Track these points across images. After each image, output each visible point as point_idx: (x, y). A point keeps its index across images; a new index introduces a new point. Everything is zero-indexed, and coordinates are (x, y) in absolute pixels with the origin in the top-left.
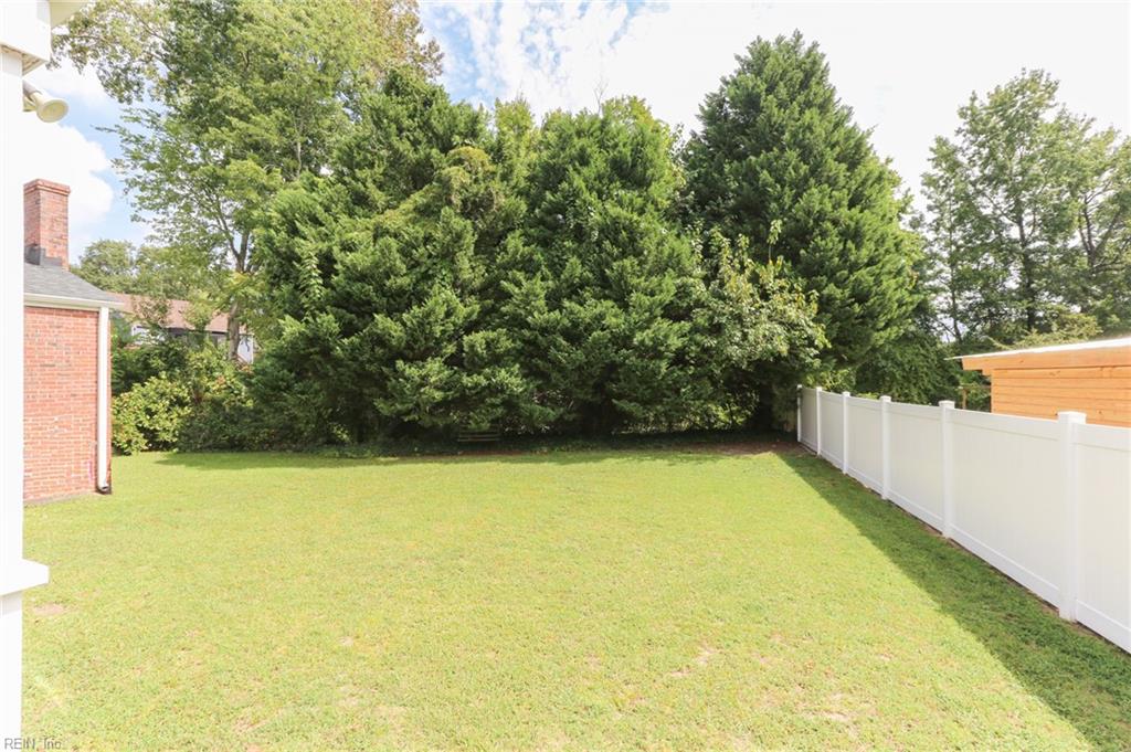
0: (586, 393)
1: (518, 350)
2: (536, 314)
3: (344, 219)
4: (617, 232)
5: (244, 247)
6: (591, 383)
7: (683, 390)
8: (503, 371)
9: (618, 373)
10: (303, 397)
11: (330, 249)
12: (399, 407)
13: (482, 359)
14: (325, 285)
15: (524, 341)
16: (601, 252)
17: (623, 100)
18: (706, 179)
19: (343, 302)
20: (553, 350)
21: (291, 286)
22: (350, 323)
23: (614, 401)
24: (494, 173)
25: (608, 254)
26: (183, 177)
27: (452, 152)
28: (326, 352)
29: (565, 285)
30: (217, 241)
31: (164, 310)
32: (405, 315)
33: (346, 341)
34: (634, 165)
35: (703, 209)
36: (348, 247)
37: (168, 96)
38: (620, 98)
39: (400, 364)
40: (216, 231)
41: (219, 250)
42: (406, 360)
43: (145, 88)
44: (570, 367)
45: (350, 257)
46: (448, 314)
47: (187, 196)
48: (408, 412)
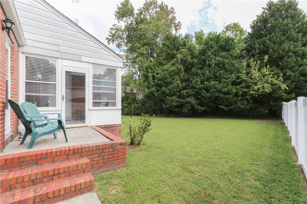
0: (212, 104)
1: (194, 94)
2: (198, 86)
3: (157, 68)
4: (219, 64)
5: (140, 74)
6: (213, 101)
7: (238, 103)
8: (190, 99)
9: (219, 99)
10: (149, 104)
11: (154, 75)
12: (168, 106)
13: (185, 96)
14: (154, 82)
15: (195, 92)
16: (215, 69)
17: (231, 24)
18: (250, 46)
19: (157, 85)
20: (202, 94)
21: (147, 82)
22: (158, 89)
23: (219, 106)
24: (188, 54)
25: (217, 70)
26: (129, 61)
27: (179, 51)
28: (153, 95)
29: (206, 78)
30: (135, 73)
31: (126, 89)
32: (168, 87)
33: (157, 93)
34: (226, 46)
35: (248, 54)
36: (157, 74)
37: (126, 45)
38: (230, 24)
39: (167, 97)
40: (135, 71)
41: (135, 75)
42: (169, 96)
43: (123, 45)
44: (207, 97)
45: (158, 76)
46: (178, 86)
47: (129, 65)
48: (169, 108)
